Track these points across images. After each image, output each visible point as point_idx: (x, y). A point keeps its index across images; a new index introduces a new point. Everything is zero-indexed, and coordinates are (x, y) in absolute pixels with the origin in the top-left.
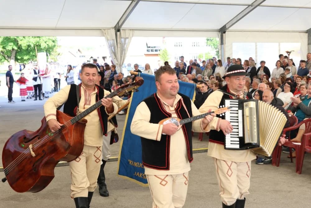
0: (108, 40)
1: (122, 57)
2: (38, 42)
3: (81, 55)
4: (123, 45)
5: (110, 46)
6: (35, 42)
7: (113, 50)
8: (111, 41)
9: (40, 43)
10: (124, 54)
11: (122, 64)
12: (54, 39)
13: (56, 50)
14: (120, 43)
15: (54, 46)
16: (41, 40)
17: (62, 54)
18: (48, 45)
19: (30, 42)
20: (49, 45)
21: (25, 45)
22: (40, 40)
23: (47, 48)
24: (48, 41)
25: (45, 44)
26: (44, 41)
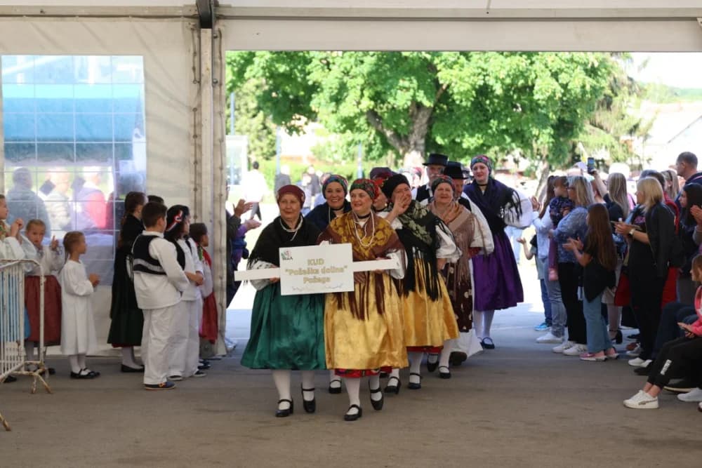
2: (522, 73)
6: (508, 75)
9: (533, 76)
12: (593, 59)
16: (538, 66)
18: (565, 86)
19: (487, 75)
20: (569, 87)
21: (465, 87)
22: (532, 63)
23: (561, 99)
24: (565, 70)
25: (553, 81)
26: (550, 71)
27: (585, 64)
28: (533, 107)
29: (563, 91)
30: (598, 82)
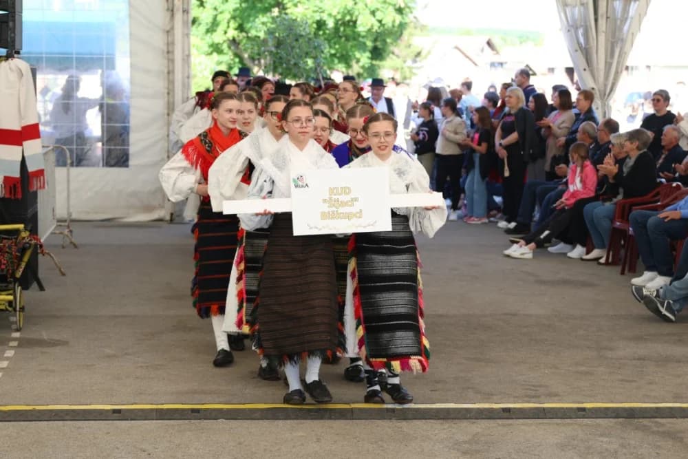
0: (565, 5)
1: (611, 64)
2: (349, 11)
3: (497, 59)
4: (619, 22)
5: (572, 26)
6: (339, 13)
7: (582, 40)
8: (577, 9)
9: (356, 13)
10: (620, 56)
11: (611, 90)
13: (408, 39)
14: (607, 18)
15: (402, 26)
16: (360, 6)
17: (429, 52)
18: (380, 21)
19: (323, 12)
20: (383, 22)
23: (376, 31)
24: (382, 9)
25: (371, 17)
26: (370, 9)
27: (395, 5)
28: (356, 36)
29: (379, 24)
30: (403, 18)
